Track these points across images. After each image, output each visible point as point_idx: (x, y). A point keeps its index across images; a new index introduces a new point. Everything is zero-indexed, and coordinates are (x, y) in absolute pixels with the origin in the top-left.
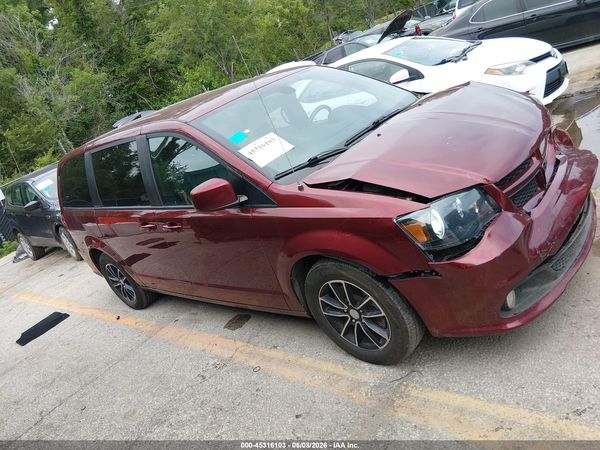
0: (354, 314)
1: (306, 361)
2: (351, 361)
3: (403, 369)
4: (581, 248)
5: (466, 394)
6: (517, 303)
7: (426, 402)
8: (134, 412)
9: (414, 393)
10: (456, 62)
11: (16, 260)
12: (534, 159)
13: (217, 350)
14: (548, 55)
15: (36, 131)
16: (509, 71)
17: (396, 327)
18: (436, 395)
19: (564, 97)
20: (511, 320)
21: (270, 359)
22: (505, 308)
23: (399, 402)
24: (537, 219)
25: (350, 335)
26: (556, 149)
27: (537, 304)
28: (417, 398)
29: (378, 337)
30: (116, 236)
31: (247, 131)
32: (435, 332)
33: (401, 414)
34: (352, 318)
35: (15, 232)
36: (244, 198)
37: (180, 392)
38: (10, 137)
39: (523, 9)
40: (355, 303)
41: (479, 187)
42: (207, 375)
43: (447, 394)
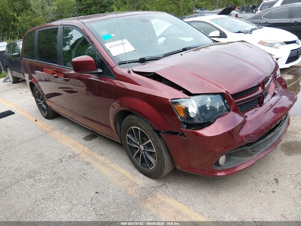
0: (142, 147)
1: (114, 166)
2: (136, 171)
3: (159, 182)
4: (272, 143)
5: (185, 205)
6: (225, 163)
7: (163, 202)
8: (21, 168)
9: (159, 196)
10: (245, 33)
11: (5, 81)
12: (260, 88)
13: (74, 149)
14: (294, 42)
15: (34, 20)
16: (271, 45)
17: (159, 159)
18: (170, 201)
19: (297, 67)
20: (220, 171)
21: (97, 160)
22: (217, 164)
23: (150, 199)
24: (249, 121)
25: (138, 158)
26: (276, 87)
27: (236, 167)
28: (160, 199)
29: (150, 163)
30: (50, 81)
31: (113, 35)
32: (178, 167)
33: (148, 206)
34: (140, 149)
35: (7, 67)
36: (100, 71)
37: (47, 165)
38: (20, 20)
39: (291, 17)
40: (143, 141)
41: (222, 94)
42: (64, 160)
43: (176, 202)
